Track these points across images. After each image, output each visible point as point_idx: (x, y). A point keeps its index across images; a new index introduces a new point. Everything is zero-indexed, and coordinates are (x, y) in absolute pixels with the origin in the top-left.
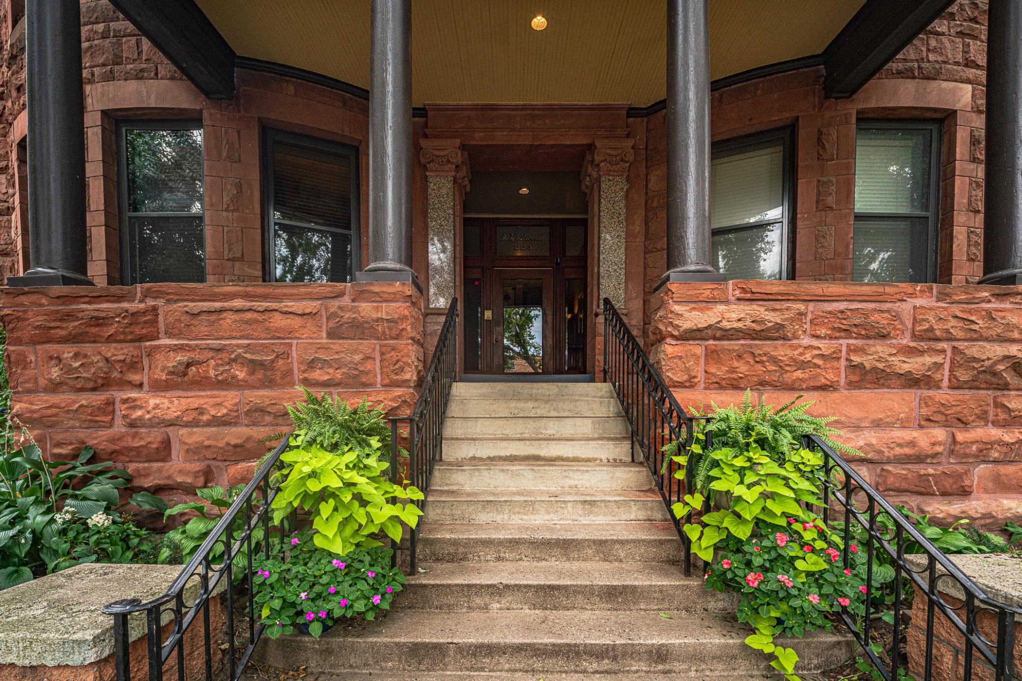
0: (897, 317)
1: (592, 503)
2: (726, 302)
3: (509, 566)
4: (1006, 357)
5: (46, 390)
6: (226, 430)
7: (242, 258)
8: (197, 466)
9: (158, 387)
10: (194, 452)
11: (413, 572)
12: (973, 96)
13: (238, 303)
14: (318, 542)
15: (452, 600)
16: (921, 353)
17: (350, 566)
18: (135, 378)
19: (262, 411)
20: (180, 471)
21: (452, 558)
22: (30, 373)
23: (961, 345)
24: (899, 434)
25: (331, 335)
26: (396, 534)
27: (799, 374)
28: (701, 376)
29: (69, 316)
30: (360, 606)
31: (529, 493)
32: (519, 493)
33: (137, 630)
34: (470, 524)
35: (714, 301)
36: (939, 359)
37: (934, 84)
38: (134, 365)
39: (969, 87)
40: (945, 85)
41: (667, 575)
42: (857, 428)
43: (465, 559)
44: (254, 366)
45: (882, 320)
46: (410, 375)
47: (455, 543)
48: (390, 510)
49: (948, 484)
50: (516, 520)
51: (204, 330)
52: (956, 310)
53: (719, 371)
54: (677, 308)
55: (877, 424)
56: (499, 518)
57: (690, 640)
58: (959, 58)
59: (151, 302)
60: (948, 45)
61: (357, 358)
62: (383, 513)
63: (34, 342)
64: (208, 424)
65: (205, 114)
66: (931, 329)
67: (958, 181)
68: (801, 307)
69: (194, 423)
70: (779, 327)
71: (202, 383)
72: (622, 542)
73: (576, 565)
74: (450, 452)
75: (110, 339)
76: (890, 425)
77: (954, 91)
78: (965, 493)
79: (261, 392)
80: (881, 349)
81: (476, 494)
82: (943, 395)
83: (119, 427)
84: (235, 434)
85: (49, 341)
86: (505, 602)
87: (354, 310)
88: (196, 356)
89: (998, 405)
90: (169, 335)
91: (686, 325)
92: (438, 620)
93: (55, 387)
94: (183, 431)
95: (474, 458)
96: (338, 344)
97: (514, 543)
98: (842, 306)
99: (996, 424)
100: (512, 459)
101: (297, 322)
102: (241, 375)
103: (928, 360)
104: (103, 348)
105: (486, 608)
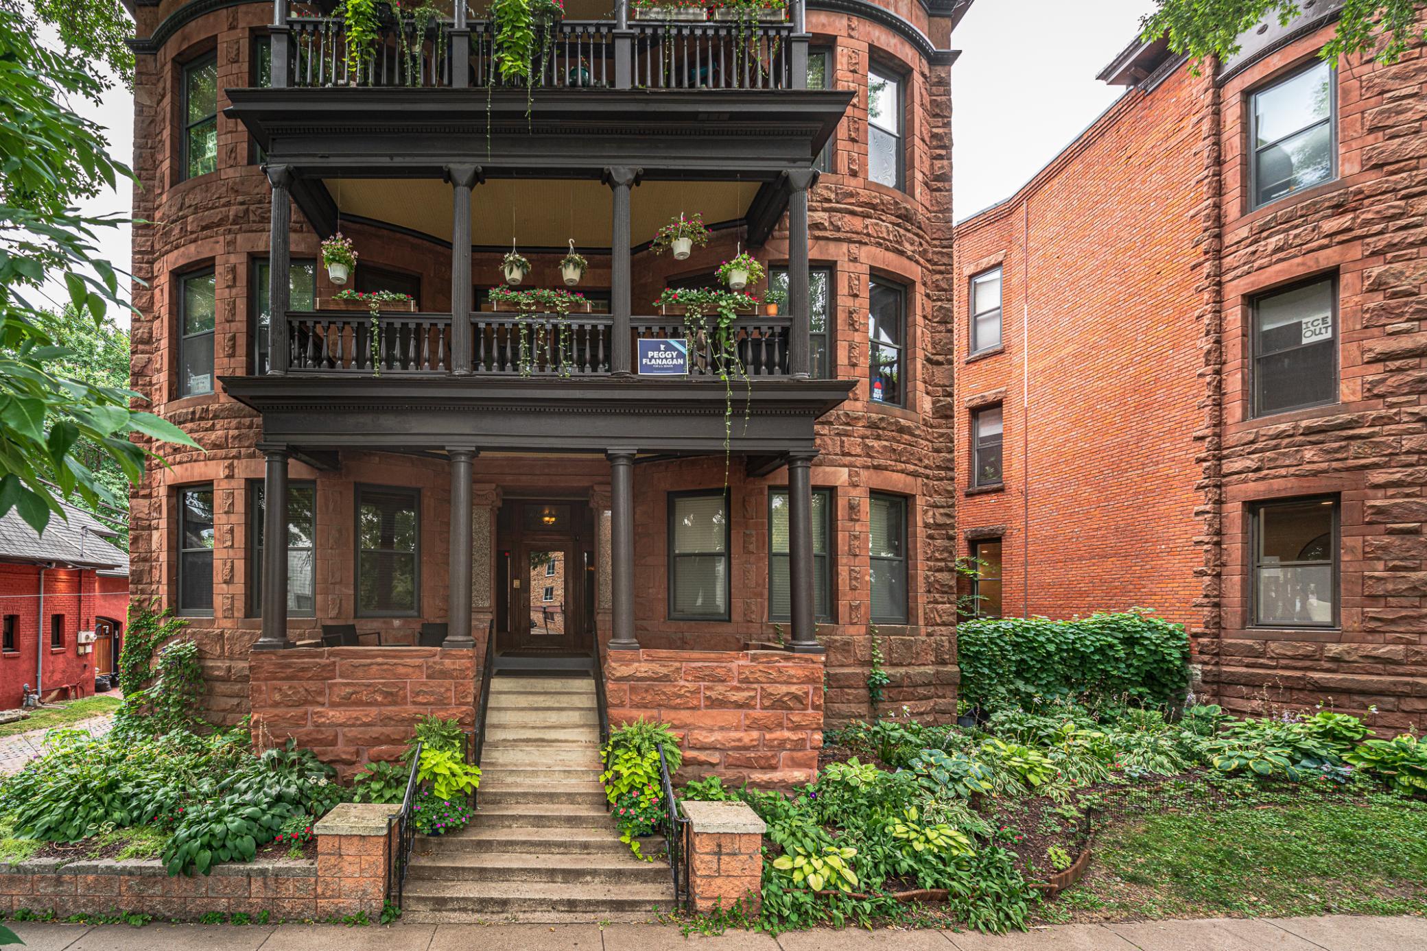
0: (730, 670)
1: (569, 772)
2: (639, 661)
3: (523, 806)
4: (788, 694)
5: (271, 706)
6: (369, 729)
7: (341, 582)
8: (352, 749)
9: (333, 705)
10: (350, 741)
11: (475, 809)
12: (850, 475)
13: (379, 660)
14: (436, 793)
15: (494, 822)
16: (743, 690)
17: (452, 806)
18: (320, 699)
19: (390, 718)
20: (344, 752)
21: (493, 802)
22: (263, 696)
23: (765, 686)
24: (735, 735)
25: (428, 677)
26: (469, 790)
27: (678, 701)
28: (627, 701)
29: (289, 666)
30: (458, 822)
31: (536, 764)
32: (530, 765)
33: (395, 821)
34: (502, 783)
35: (633, 661)
36: (752, 694)
37: (821, 469)
38: (321, 693)
39: (846, 470)
40: (828, 469)
41: (599, 810)
42: (711, 730)
43: (500, 802)
44: (387, 694)
45: (721, 672)
46: (470, 699)
47: (495, 794)
48: (466, 779)
49: (762, 762)
50: (528, 781)
51: (361, 674)
52: (761, 667)
53: (637, 699)
54: (613, 664)
55: (722, 729)
56: (518, 780)
57: (598, 839)
58: (838, 450)
59: (332, 659)
60: (829, 442)
61: (443, 690)
62: (463, 781)
63: (266, 679)
64: (360, 726)
65: (318, 482)
66: (747, 678)
67: (840, 535)
68: (677, 664)
69: (353, 725)
70: (666, 676)
71: (359, 703)
72: (580, 794)
73: (556, 806)
74: (492, 736)
75: (309, 679)
76: (729, 729)
77: (834, 473)
78: (774, 768)
79: (390, 708)
80: (720, 688)
81: (506, 765)
82: (757, 713)
83: (310, 727)
84: (376, 731)
85: (275, 679)
86: (519, 824)
87: (442, 664)
88: (357, 689)
89: (789, 719)
90: (341, 676)
91: (618, 674)
92: (488, 832)
93: (276, 705)
94: (346, 729)
95: (504, 740)
96: (432, 682)
97: (525, 795)
98: (700, 664)
99: (788, 729)
100: (527, 741)
101: (410, 670)
102: (379, 699)
103: (746, 694)
104: (304, 683)
105: (510, 827)
